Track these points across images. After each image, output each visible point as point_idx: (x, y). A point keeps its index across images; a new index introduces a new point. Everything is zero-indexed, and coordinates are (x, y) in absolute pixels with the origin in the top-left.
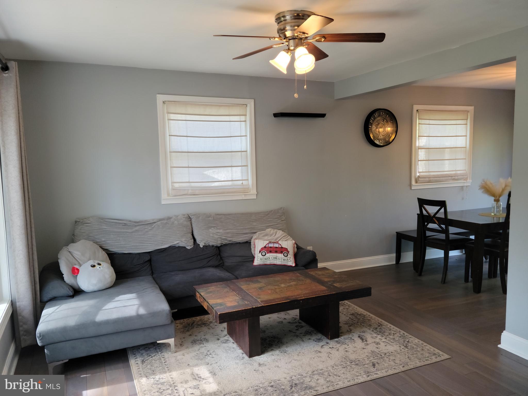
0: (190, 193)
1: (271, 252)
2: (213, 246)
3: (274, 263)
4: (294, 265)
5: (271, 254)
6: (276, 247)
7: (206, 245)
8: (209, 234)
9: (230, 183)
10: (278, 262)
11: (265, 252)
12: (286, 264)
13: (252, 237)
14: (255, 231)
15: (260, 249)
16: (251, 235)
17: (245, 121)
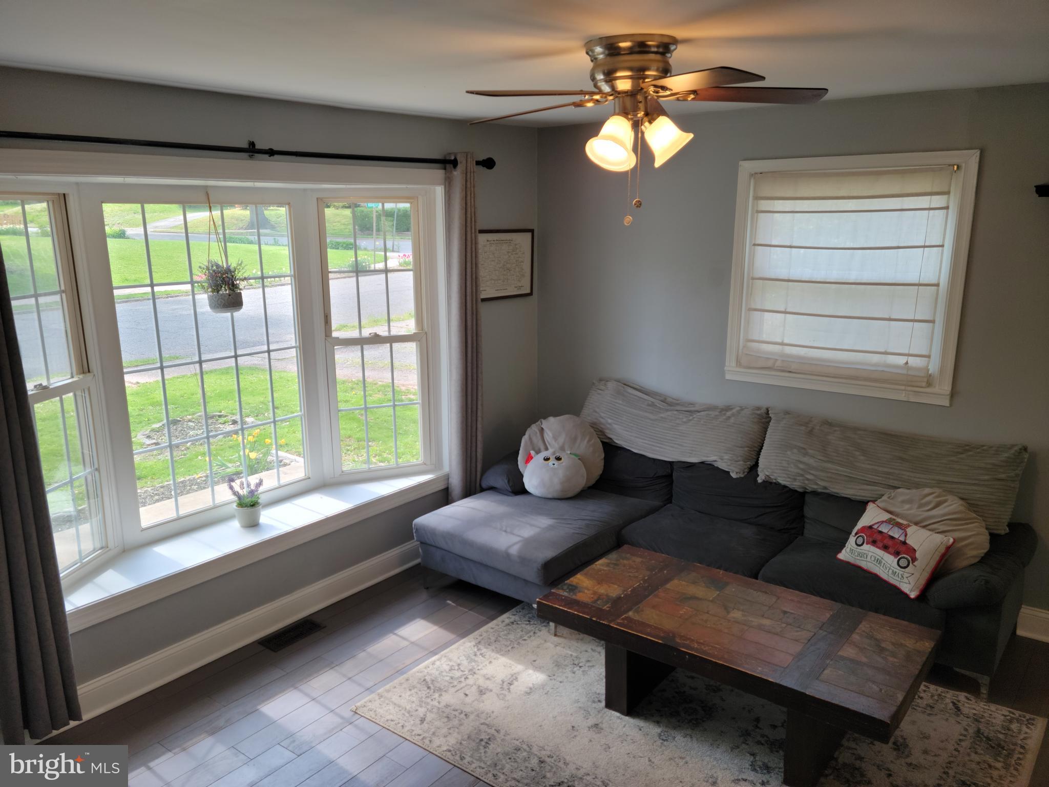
5: (873, 549)
6: (892, 538)
7: (768, 479)
8: (782, 460)
10: (882, 573)
11: (863, 538)
12: (897, 584)
17: (944, 208)
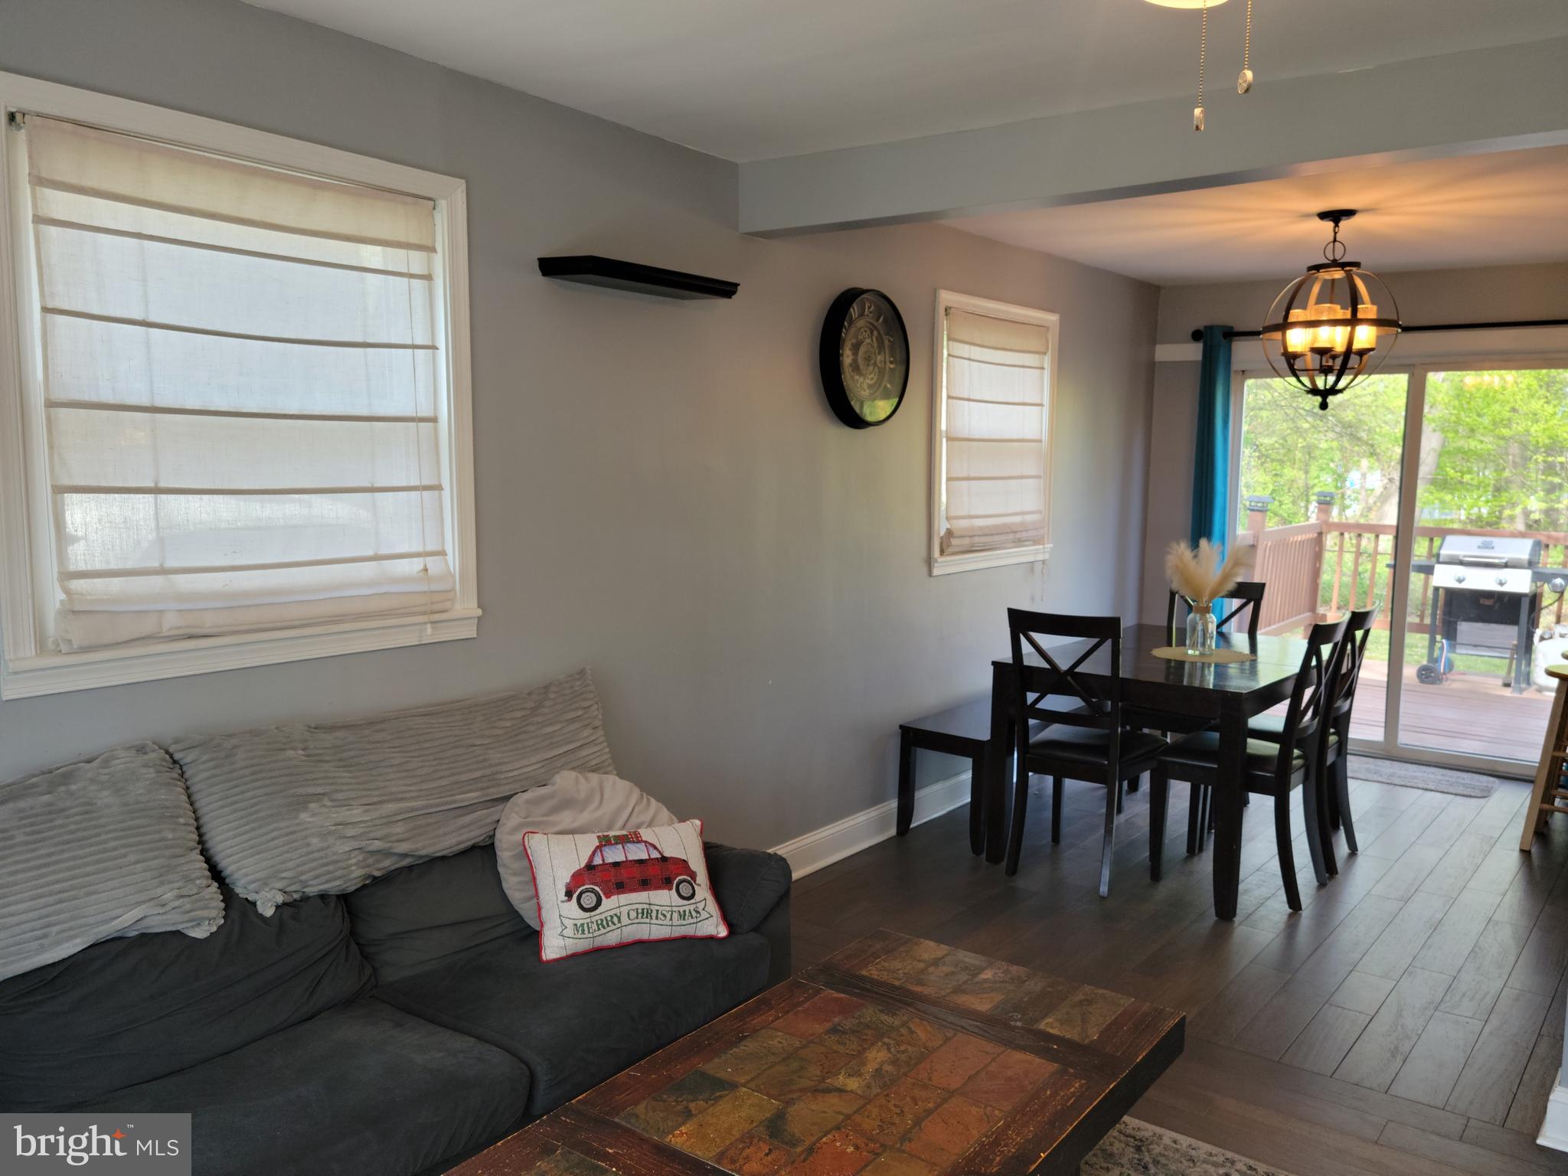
0: (171, 629)
1: (621, 888)
2: (323, 897)
3: (638, 937)
4: (723, 932)
5: (624, 898)
6: (639, 861)
7: (289, 899)
8: (306, 837)
9: (368, 570)
10: (657, 931)
11: (593, 891)
12: (689, 931)
13: (499, 821)
14: (504, 791)
15: (564, 877)
16: (494, 813)
17: (428, 277)
